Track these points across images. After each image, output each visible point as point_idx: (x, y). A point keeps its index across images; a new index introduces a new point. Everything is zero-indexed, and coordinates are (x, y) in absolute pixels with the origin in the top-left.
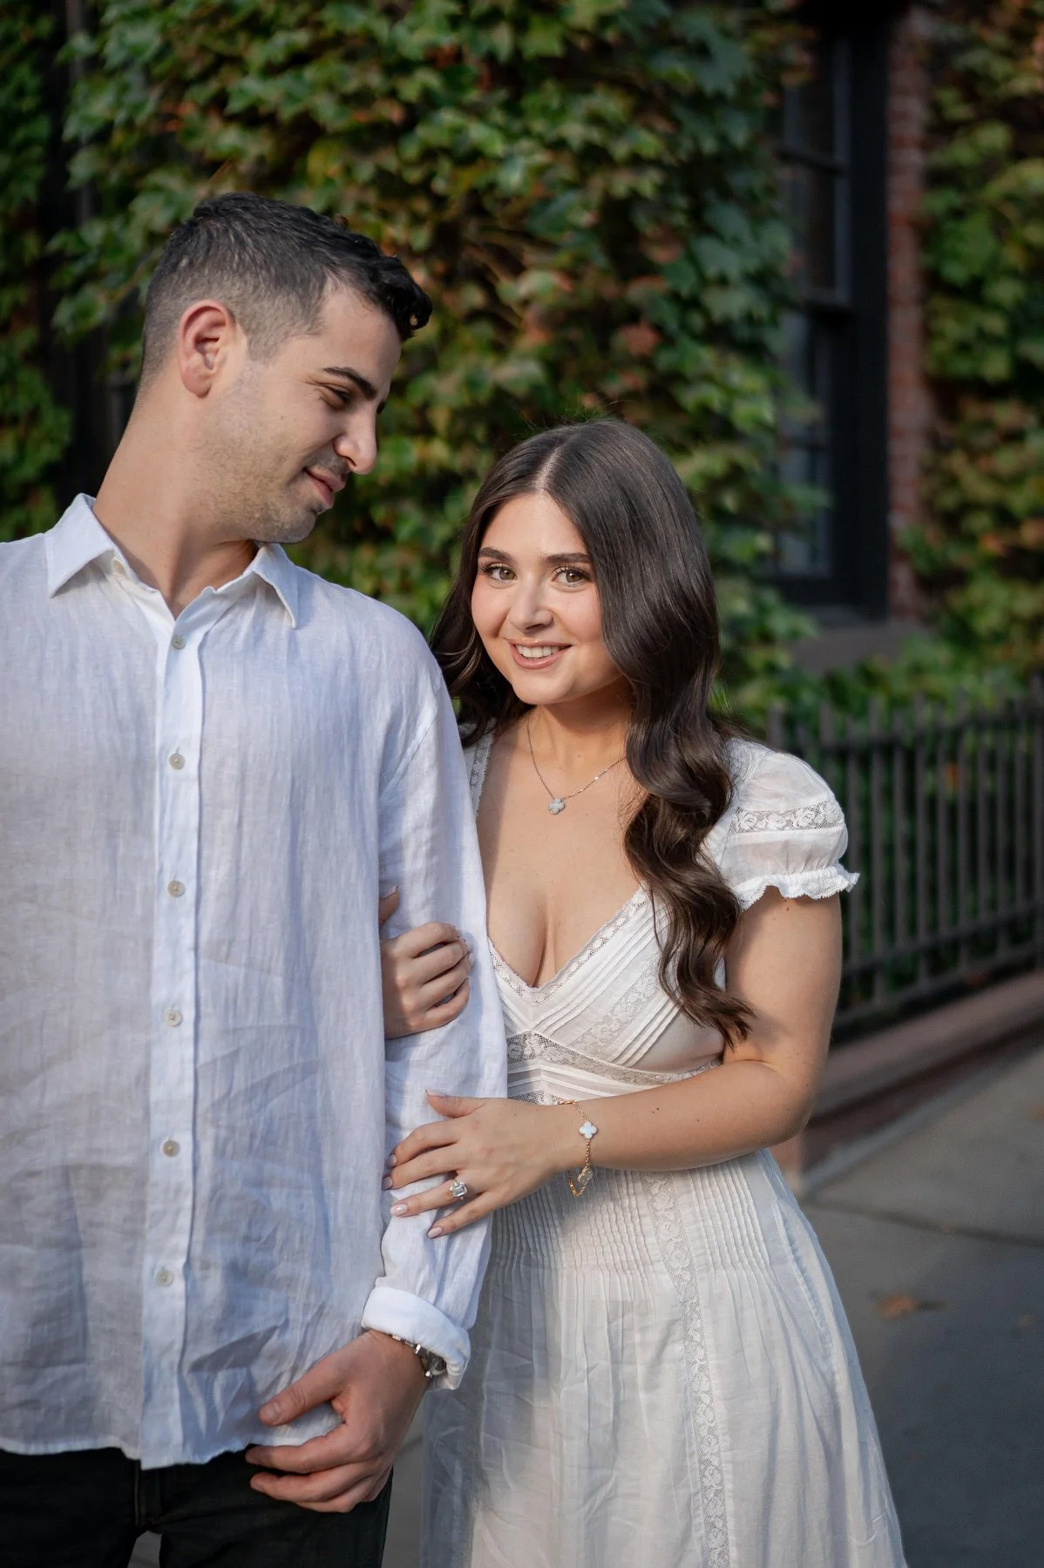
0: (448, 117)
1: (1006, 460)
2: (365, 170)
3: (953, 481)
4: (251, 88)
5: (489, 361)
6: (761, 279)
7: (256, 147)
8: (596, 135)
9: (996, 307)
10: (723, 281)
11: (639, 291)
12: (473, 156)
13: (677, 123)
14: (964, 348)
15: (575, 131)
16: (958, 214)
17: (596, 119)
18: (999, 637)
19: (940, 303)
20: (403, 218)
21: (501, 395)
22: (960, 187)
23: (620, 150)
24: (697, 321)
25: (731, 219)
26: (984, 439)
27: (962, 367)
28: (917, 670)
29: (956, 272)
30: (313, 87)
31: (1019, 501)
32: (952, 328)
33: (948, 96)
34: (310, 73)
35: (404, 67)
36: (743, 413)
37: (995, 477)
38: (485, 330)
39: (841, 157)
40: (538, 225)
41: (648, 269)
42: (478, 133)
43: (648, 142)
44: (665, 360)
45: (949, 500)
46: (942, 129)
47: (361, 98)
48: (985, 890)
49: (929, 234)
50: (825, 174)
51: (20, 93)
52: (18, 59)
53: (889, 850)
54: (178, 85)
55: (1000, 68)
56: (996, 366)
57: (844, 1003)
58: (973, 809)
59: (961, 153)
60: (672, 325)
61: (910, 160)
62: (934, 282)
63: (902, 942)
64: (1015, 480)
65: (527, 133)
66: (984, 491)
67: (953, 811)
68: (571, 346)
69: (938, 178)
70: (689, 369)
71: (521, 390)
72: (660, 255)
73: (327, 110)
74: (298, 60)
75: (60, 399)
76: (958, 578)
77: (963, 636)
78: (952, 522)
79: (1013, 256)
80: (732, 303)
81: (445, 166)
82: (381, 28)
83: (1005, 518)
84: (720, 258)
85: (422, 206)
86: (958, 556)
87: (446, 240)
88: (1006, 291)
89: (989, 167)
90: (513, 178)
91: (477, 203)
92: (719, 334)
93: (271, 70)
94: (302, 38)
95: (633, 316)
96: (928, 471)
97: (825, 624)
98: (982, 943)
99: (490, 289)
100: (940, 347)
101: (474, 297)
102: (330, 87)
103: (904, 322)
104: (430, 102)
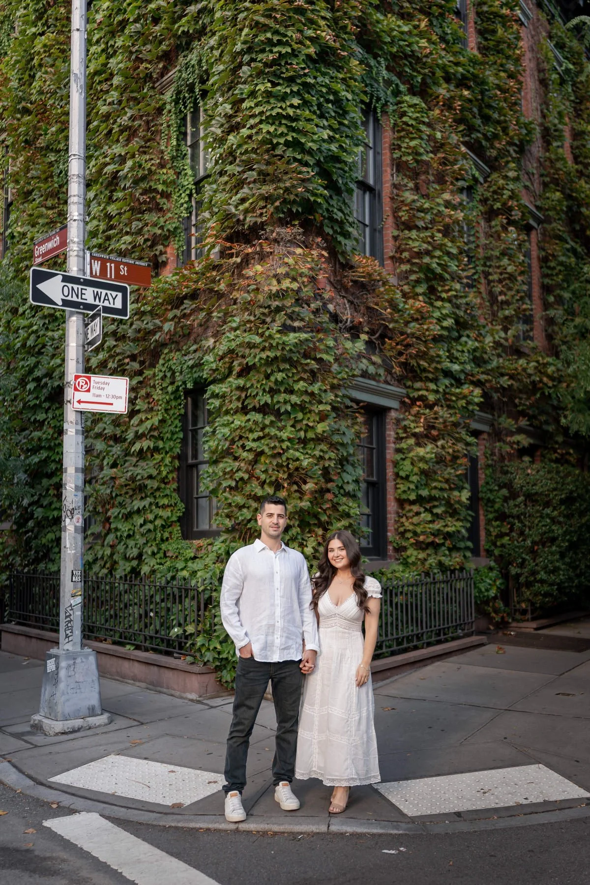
0: (291, 451)
1: (415, 520)
2: (275, 463)
3: (403, 525)
4: (250, 444)
5: (299, 501)
6: (357, 481)
7: (251, 456)
8: (322, 454)
9: (412, 482)
10: (348, 483)
11: (330, 485)
12: (298, 459)
13: (338, 450)
14: (404, 492)
15: (317, 453)
16: (403, 459)
17: (321, 451)
18: (414, 564)
19: (398, 481)
20: (282, 472)
21: (301, 509)
22: (404, 453)
23: (327, 457)
24: (342, 491)
25: (349, 468)
26: (411, 514)
27: (404, 497)
28: (394, 571)
29: (402, 474)
30: (263, 444)
31: (419, 530)
32: (402, 487)
33: (400, 431)
34: (263, 441)
35: (283, 441)
36: (352, 512)
37: (413, 524)
38: (298, 494)
39: (374, 446)
40: (309, 473)
41: (331, 480)
42: (297, 454)
43: (333, 455)
44: (335, 500)
45: (402, 529)
46: (399, 439)
47: (274, 448)
48: (410, 628)
49: (396, 464)
50: (371, 449)
51: (176, 427)
52: (175, 419)
53: (386, 615)
54: (233, 442)
55: (412, 425)
56: (413, 497)
57: (375, 650)
58: (407, 605)
59: (404, 445)
60: (337, 492)
61: (391, 446)
62: (397, 475)
63: (390, 637)
64: (418, 524)
65: (307, 453)
66: (411, 527)
67: (402, 605)
68: (316, 498)
69: (399, 451)
70: (340, 502)
71: (306, 508)
72: (335, 478)
73: (267, 450)
74: (259, 439)
75: (182, 501)
76: (405, 549)
77: (406, 564)
78: (402, 534)
79: (416, 470)
80: (350, 488)
81: (291, 462)
82: (277, 432)
83: (415, 534)
84: (347, 478)
85: (286, 469)
86: (404, 544)
87: (290, 476)
88: (414, 478)
89: (410, 449)
90: (305, 463)
91: (297, 469)
92: (347, 494)
93: (254, 440)
94: (261, 434)
95: (328, 491)
96: (396, 522)
97: (371, 560)
98: (409, 639)
99: (299, 487)
100: (399, 491)
101: (295, 487)
102: (268, 445)
103: (390, 485)
104: (288, 448)
